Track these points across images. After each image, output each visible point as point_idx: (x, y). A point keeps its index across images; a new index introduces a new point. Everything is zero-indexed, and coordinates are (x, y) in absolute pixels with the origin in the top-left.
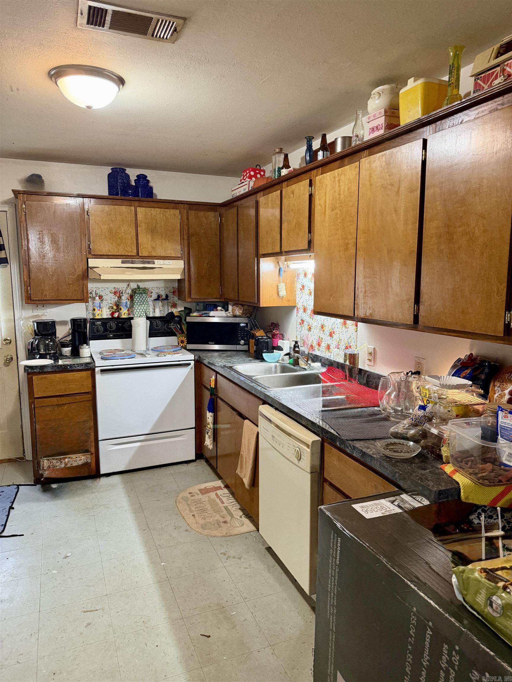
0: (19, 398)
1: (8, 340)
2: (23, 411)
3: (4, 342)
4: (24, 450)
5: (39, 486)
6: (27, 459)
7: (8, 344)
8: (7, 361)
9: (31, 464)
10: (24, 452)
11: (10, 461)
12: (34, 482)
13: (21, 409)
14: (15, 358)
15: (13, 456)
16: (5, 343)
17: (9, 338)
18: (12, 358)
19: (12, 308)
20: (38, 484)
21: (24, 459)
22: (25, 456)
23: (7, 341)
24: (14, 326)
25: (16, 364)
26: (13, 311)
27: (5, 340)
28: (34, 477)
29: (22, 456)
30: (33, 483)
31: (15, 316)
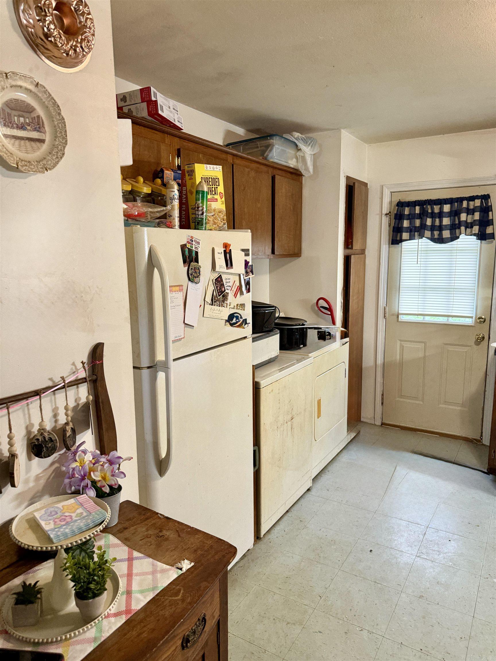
0: (485, 379)
1: (483, 319)
2: (486, 393)
3: (478, 320)
4: (482, 433)
5: (491, 476)
6: (483, 443)
7: (482, 323)
8: (478, 339)
9: (487, 450)
10: (482, 436)
11: (466, 440)
12: (488, 470)
13: (485, 391)
14: (486, 338)
15: (470, 436)
16: (478, 322)
17: (483, 317)
18: (483, 338)
19: (492, 286)
20: (491, 474)
21: (480, 442)
22: (482, 439)
23: (481, 319)
24: (490, 305)
25: (487, 344)
26: (492, 289)
27: (479, 318)
28: (489, 465)
29: (479, 439)
30: (486, 471)
31: (493, 295)
